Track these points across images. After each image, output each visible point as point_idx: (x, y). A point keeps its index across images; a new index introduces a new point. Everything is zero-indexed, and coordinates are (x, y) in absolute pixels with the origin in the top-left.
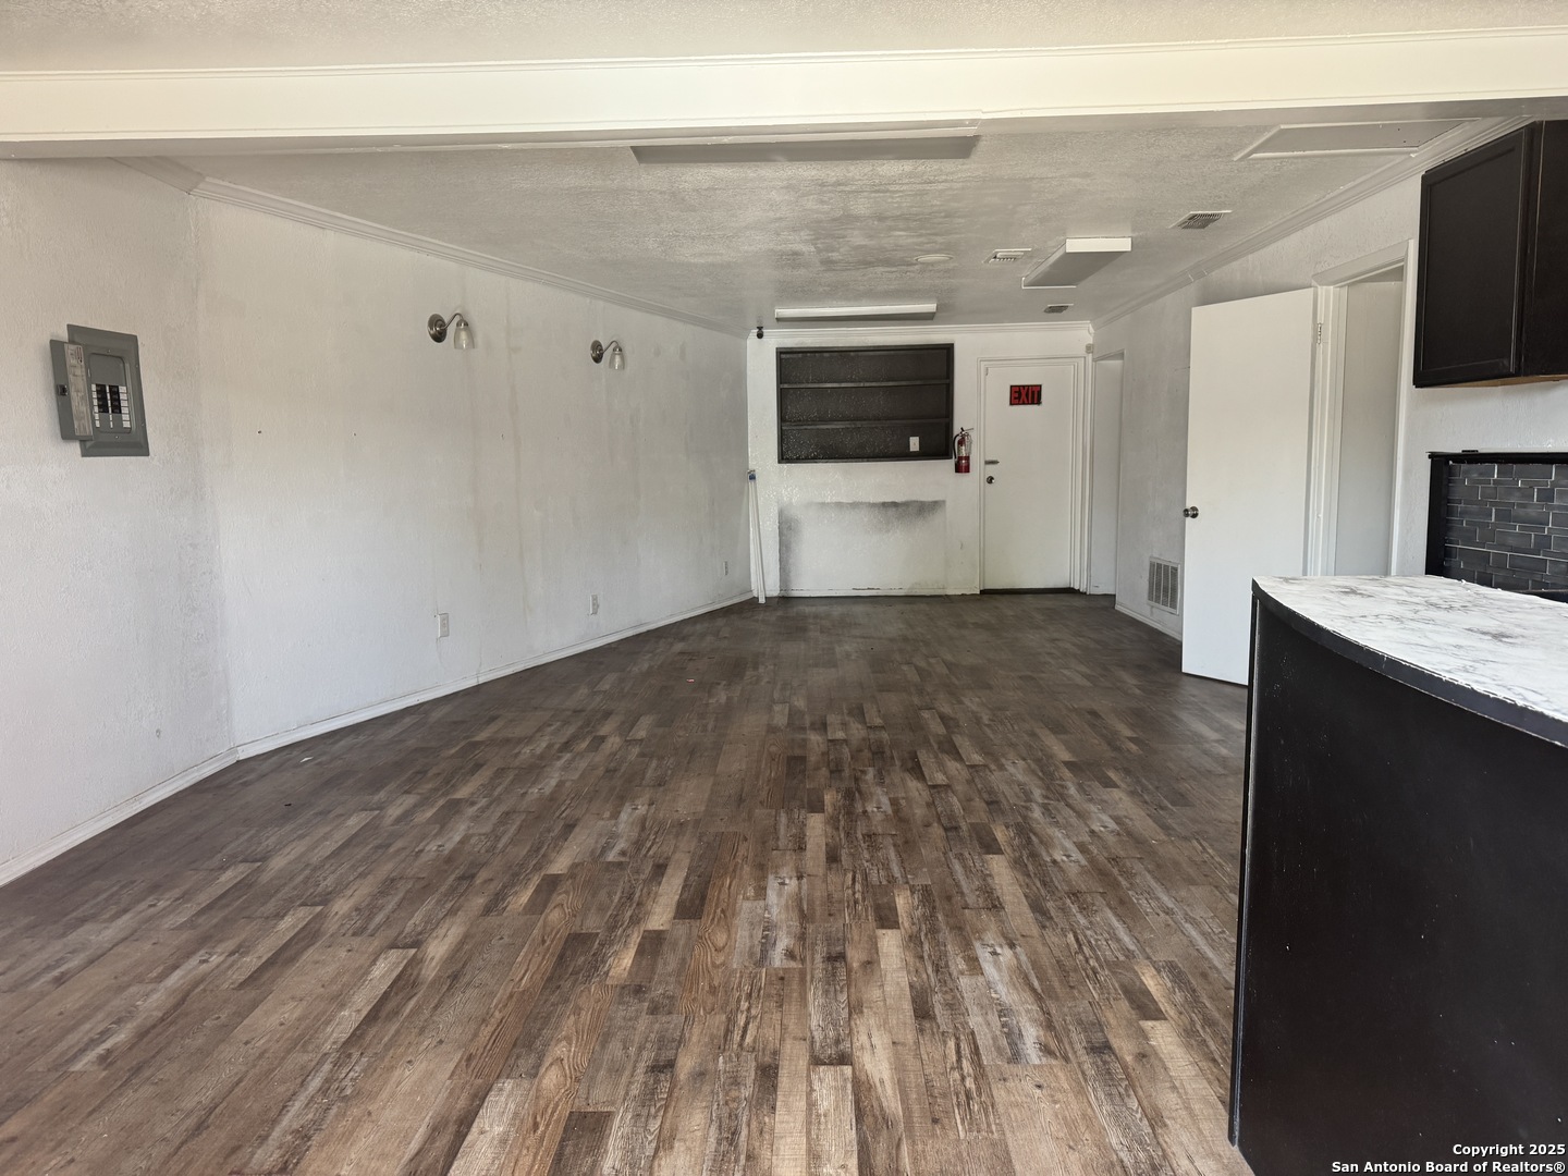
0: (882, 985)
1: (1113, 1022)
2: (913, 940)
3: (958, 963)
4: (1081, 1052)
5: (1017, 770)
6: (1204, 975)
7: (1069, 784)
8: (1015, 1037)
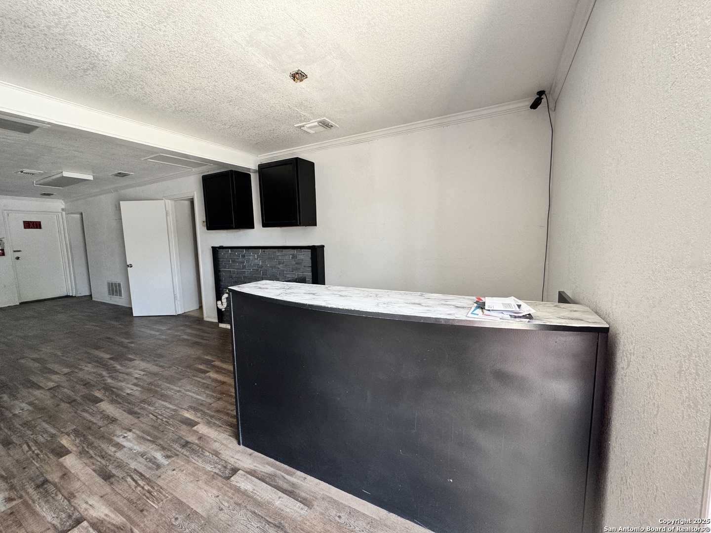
0: (79, 479)
1: (184, 434)
2: (82, 453)
3: (111, 450)
4: (180, 450)
5: (89, 368)
6: (202, 404)
7: (116, 365)
8: (154, 460)
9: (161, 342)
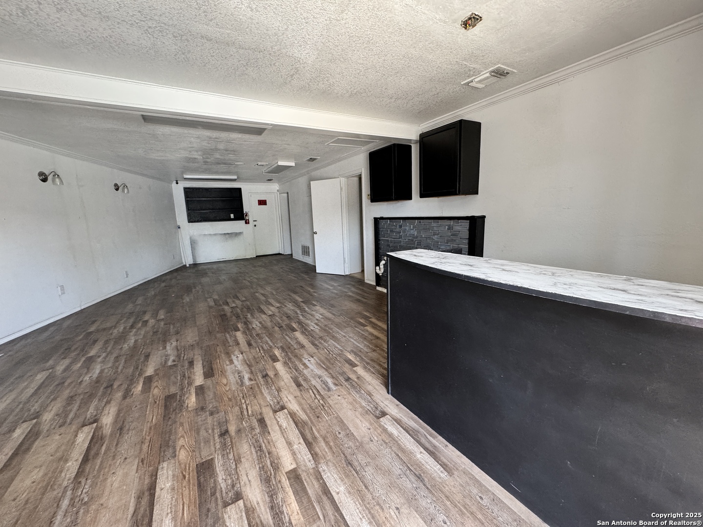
0: (283, 380)
1: (347, 371)
2: (285, 363)
3: (301, 367)
4: (344, 382)
5: (290, 306)
6: (360, 351)
7: (305, 307)
8: (326, 383)
9: (334, 295)
